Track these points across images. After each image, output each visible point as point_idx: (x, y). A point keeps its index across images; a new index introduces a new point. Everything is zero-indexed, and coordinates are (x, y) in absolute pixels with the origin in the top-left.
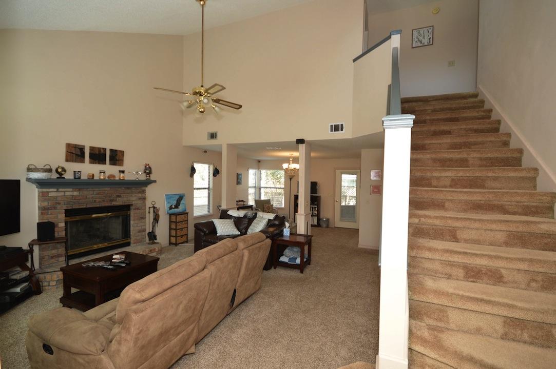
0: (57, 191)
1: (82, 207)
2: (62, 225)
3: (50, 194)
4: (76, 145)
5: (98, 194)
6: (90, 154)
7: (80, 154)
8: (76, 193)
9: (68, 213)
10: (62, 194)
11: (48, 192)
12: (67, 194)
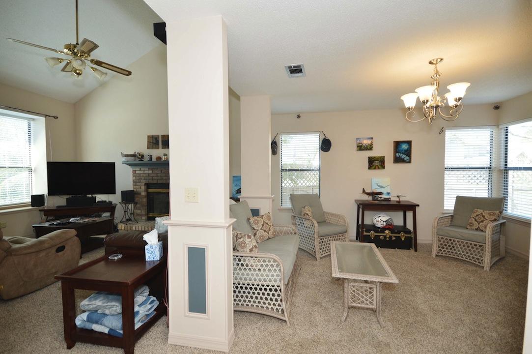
0: (140, 170)
1: (154, 182)
2: (143, 194)
3: (137, 172)
4: (152, 136)
5: (164, 173)
6: (162, 141)
7: (155, 142)
8: (150, 172)
9: (148, 186)
10: (143, 172)
11: (135, 170)
12: (146, 172)
